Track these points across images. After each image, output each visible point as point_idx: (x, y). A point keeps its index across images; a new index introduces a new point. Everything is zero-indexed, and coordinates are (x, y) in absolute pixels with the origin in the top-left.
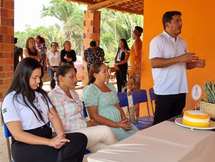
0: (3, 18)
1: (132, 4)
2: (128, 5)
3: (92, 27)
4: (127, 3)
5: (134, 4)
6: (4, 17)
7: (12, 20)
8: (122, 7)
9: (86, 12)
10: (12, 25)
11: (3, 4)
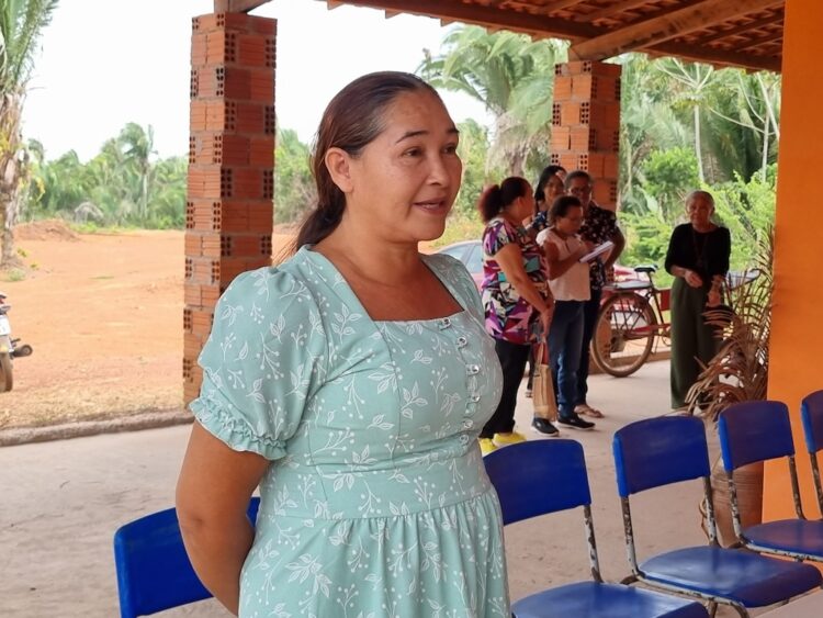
0: (233, 105)
1: (754, 30)
2: (736, 37)
3: (585, 127)
4: (731, 27)
5: (763, 29)
6: (236, 102)
7: (267, 109)
8: (715, 43)
9: (563, 69)
10: (267, 131)
11: (233, 52)
